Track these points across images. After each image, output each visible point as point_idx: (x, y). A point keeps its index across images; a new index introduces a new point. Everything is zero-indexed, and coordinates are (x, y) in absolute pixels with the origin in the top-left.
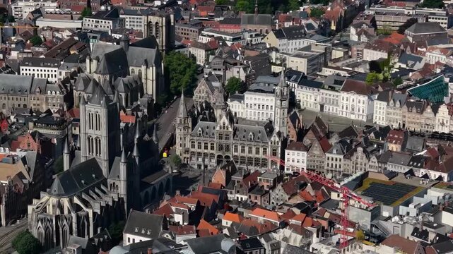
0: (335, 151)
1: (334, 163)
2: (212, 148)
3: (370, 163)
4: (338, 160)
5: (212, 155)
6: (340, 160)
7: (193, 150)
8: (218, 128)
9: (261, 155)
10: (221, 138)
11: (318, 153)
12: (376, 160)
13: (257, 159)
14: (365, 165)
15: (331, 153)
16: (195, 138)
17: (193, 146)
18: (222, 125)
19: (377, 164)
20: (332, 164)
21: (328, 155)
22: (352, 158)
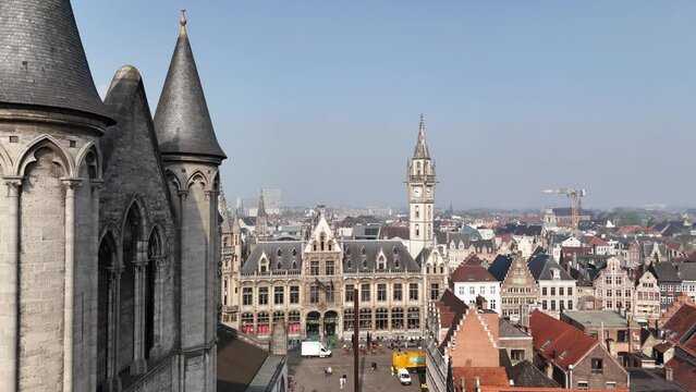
0: (557, 273)
1: (557, 298)
2: (294, 299)
3: (640, 288)
4: (566, 292)
5: (295, 316)
6: (570, 292)
7: (248, 308)
8: (308, 249)
9: (406, 302)
10: (315, 271)
11: (524, 281)
12: (653, 280)
13: (398, 312)
14: (628, 294)
15: (549, 277)
16: (253, 278)
17: (247, 300)
18: (318, 239)
19: (657, 289)
20: (553, 302)
21: (543, 284)
22: (597, 283)
